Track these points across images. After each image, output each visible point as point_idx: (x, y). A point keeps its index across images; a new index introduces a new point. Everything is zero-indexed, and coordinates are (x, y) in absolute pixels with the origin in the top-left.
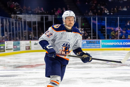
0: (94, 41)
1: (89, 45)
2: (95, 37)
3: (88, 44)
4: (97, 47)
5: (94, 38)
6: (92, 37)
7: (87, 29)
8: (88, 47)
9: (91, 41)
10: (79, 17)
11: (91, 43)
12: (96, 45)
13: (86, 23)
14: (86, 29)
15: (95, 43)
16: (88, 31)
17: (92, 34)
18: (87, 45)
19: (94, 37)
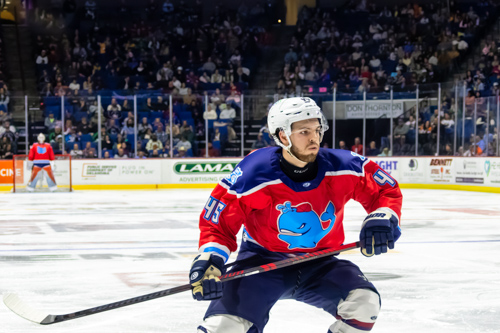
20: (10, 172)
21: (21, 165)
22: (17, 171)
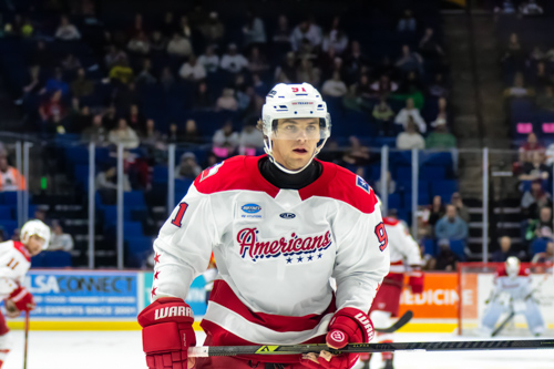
0: (105, 279)
1: (73, 300)
2: (110, 253)
3: (67, 296)
4: (119, 310)
5: (101, 263)
6: (91, 253)
7: (66, 208)
8: (69, 310)
9: (87, 281)
10: (22, 142)
11: (84, 286)
12: (112, 300)
13: (60, 178)
14: (58, 207)
15: (109, 288)
16: (69, 222)
17: (91, 237)
18: (62, 299)
19: (101, 253)
20: (451, 297)
21: (474, 284)
22: (466, 295)
